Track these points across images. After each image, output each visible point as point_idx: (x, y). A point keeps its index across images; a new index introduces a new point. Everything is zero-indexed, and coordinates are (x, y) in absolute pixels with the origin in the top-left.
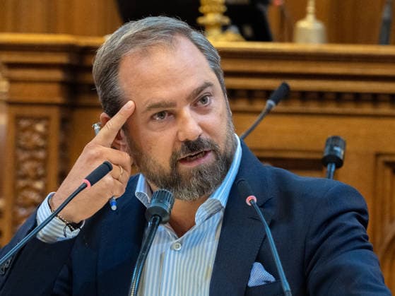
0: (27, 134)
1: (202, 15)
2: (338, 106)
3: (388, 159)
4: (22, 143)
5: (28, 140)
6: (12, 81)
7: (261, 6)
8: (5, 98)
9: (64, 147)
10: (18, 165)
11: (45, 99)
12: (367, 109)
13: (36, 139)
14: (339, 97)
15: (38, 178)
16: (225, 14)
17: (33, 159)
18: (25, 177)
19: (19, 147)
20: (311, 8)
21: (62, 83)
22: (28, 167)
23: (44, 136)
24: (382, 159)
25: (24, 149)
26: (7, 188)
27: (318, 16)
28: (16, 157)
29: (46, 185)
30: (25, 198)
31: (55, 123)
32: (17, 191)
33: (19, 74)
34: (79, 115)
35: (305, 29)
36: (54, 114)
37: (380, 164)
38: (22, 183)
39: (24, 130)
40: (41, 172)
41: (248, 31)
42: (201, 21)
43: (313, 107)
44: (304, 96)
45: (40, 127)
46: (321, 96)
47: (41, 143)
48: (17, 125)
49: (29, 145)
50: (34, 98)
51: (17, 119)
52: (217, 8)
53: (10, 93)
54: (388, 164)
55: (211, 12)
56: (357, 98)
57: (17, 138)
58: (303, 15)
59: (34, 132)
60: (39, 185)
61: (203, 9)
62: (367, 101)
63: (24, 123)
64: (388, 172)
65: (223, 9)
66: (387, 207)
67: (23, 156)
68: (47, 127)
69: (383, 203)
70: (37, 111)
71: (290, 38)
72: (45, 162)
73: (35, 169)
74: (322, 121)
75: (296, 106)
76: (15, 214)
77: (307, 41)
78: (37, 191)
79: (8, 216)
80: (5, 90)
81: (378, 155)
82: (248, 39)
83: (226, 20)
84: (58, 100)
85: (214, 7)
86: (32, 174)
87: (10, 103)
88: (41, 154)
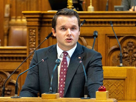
0: (31, 32)
1: (68, 6)
2: (97, 24)
3: (108, 35)
4: (30, 34)
5: (31, 34)
6: (28, 21)
7: (80, 4)
8: (26, 25)
9: (39, 35)
10: (29, 39)
11: (35, 25)
12: (104, 25)
13: (33, 33)
14: (97, 22)
15: (34, 42)
16: (73, 5)
17: (33, 38)
18: (31, 42)
19: (30, 35)
20: (91, 4)
21: (38, 21)
22: (32, 39)
23: (35, 33)
24: (107, 35)
25: (31, 36)
26: (27, 44)
27: (93, 5)
28: (29, 37)
29: (36, 43)
30: (31, 46)
31: (37, 30)
32: (29, 45)
33: (29, 20)
34: (42, 28)
35: (90, 8)
36: (37, 28)
37: (107, 36)
38: (31, 43)
39: (31, 31)
40: (34, 40)
41: (78, 9)
42: (68, 7)
43: (92, 25)
44: (90, 22)
45: (34, 31)
46: (94, 22)
47: (34, 34)
48: (29, 31)
49: (32, 35)
50: (33, 25)
51: (29, 29)
52: (71, 4)
53: (27, 24)
54: (108, 36)
55: (70, 5)
56: (101, 22)
57: (29, 33)
58: (89, 5)
59: (33, 32)
60: (34, 43)
61: (68, 5)
62: (103, 23)
63: (31, 30)
64: (108, 38)
65: (72, 4)
66: (108, 46)
67: (31, 37)
68: (35, 31)
69: (107, 45)
70: (33, 27)
71: (87, 10)
72: (35, 38)
73: (33, 40)
74: (94, 27)
75: (88, 25)
76: (29, 49)
77: (91, 11)
78: (34, 44)
79: (28, 50)
80: (26, 23)
81: (106, 35)
82: (78, 11)
83: (73, 7)
84: (38, 25)
85: (70, 4)
86: (32, 41)
87: (27, 26)
88: (34, 37)
